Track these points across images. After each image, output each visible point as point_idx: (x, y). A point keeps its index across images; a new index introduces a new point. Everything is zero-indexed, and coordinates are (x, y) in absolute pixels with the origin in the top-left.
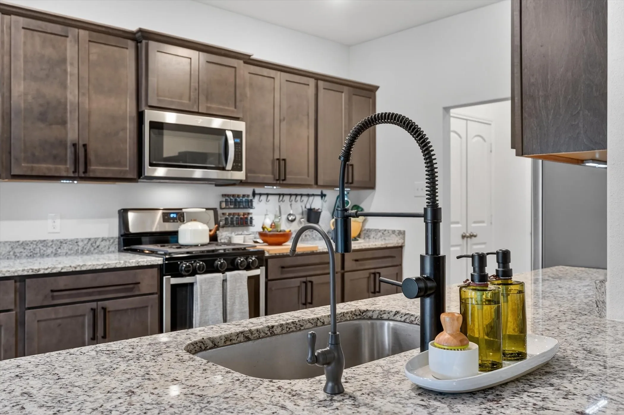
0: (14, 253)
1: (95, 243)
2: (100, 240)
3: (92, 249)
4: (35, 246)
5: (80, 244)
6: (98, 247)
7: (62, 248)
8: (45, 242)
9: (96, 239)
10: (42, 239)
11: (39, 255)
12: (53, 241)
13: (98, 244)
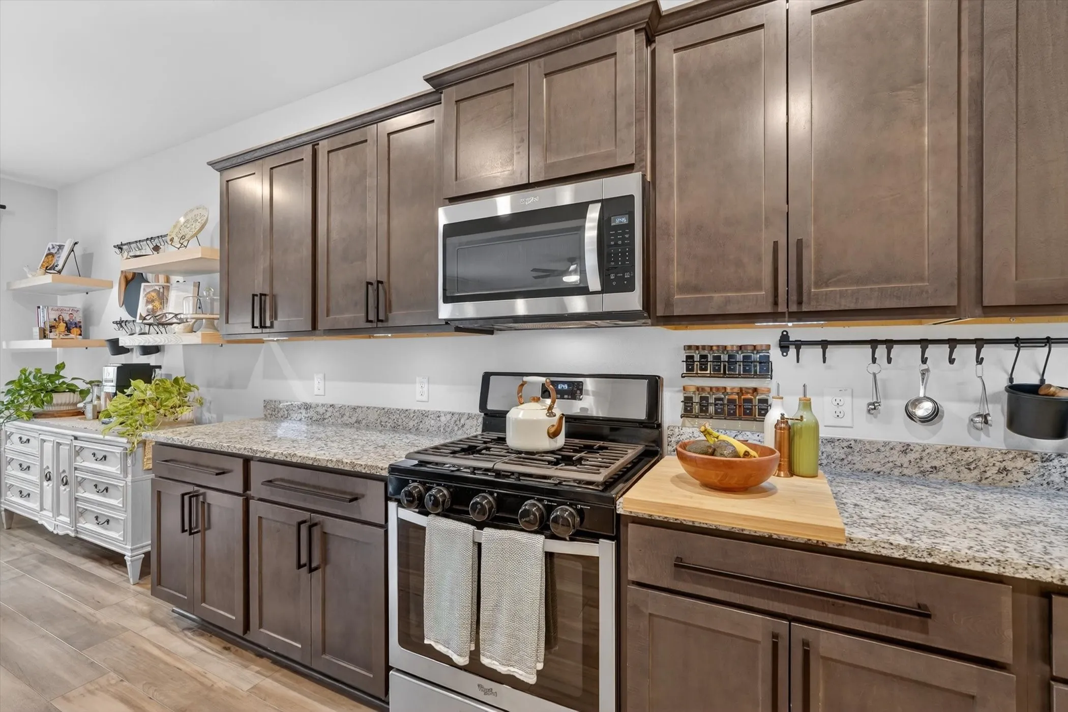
0: (381, 421)
1: (460, 420)
2: (466, 417)
3: (456, 428)
4: (398, 416)
5: (443, 419)
6: (463, 426)
7: (423, 422)
8: (407, 413)
9: (461, 415)
10: (405, 408)
11: (401, 427)
12: (414, 412)
13: (462, 421)
